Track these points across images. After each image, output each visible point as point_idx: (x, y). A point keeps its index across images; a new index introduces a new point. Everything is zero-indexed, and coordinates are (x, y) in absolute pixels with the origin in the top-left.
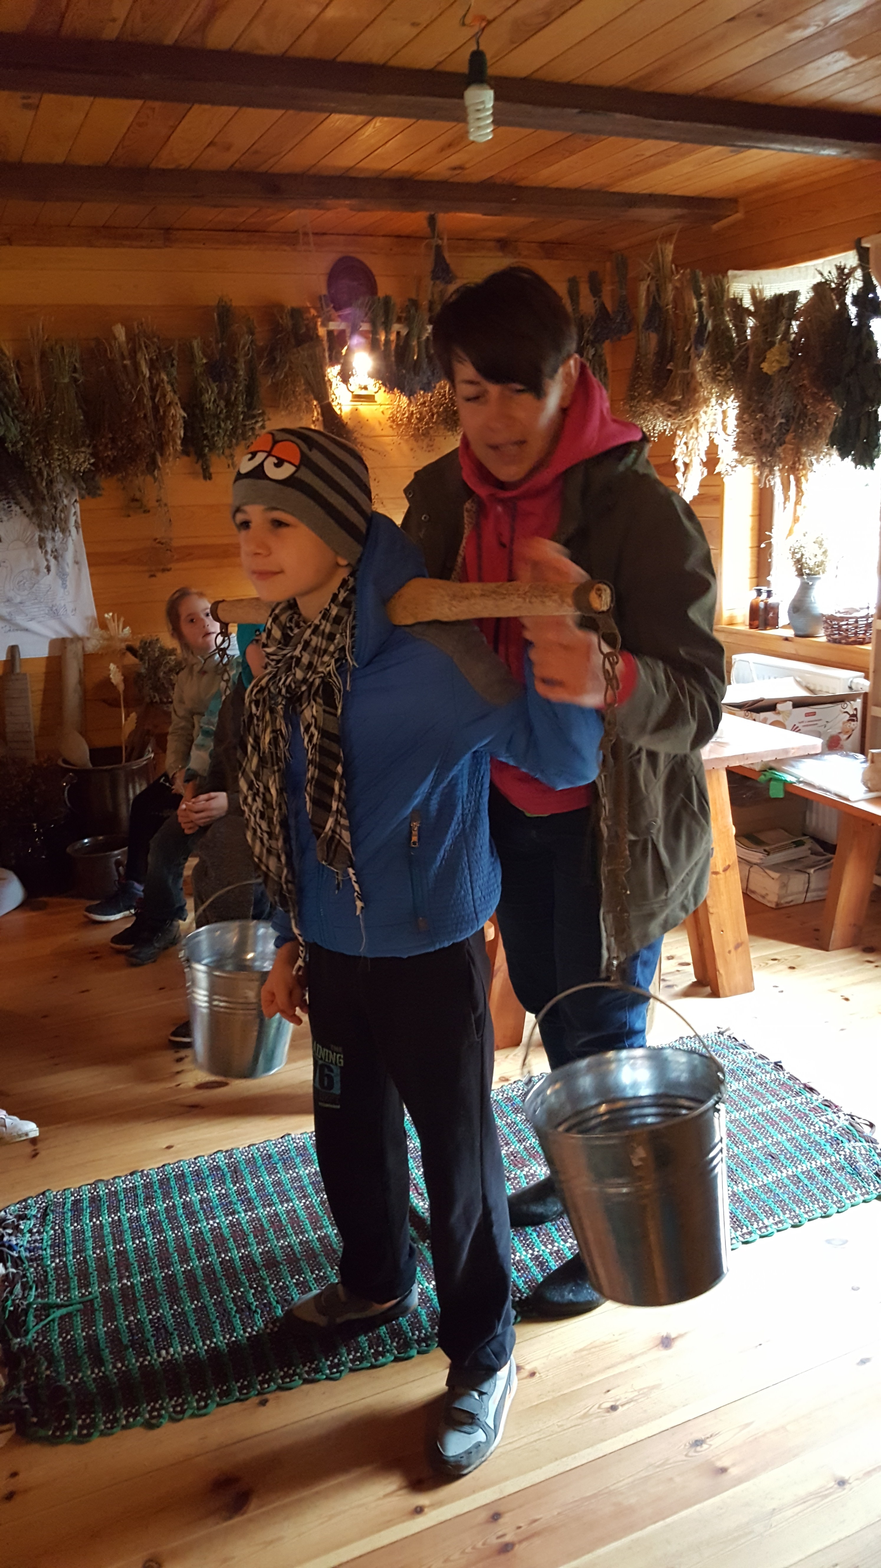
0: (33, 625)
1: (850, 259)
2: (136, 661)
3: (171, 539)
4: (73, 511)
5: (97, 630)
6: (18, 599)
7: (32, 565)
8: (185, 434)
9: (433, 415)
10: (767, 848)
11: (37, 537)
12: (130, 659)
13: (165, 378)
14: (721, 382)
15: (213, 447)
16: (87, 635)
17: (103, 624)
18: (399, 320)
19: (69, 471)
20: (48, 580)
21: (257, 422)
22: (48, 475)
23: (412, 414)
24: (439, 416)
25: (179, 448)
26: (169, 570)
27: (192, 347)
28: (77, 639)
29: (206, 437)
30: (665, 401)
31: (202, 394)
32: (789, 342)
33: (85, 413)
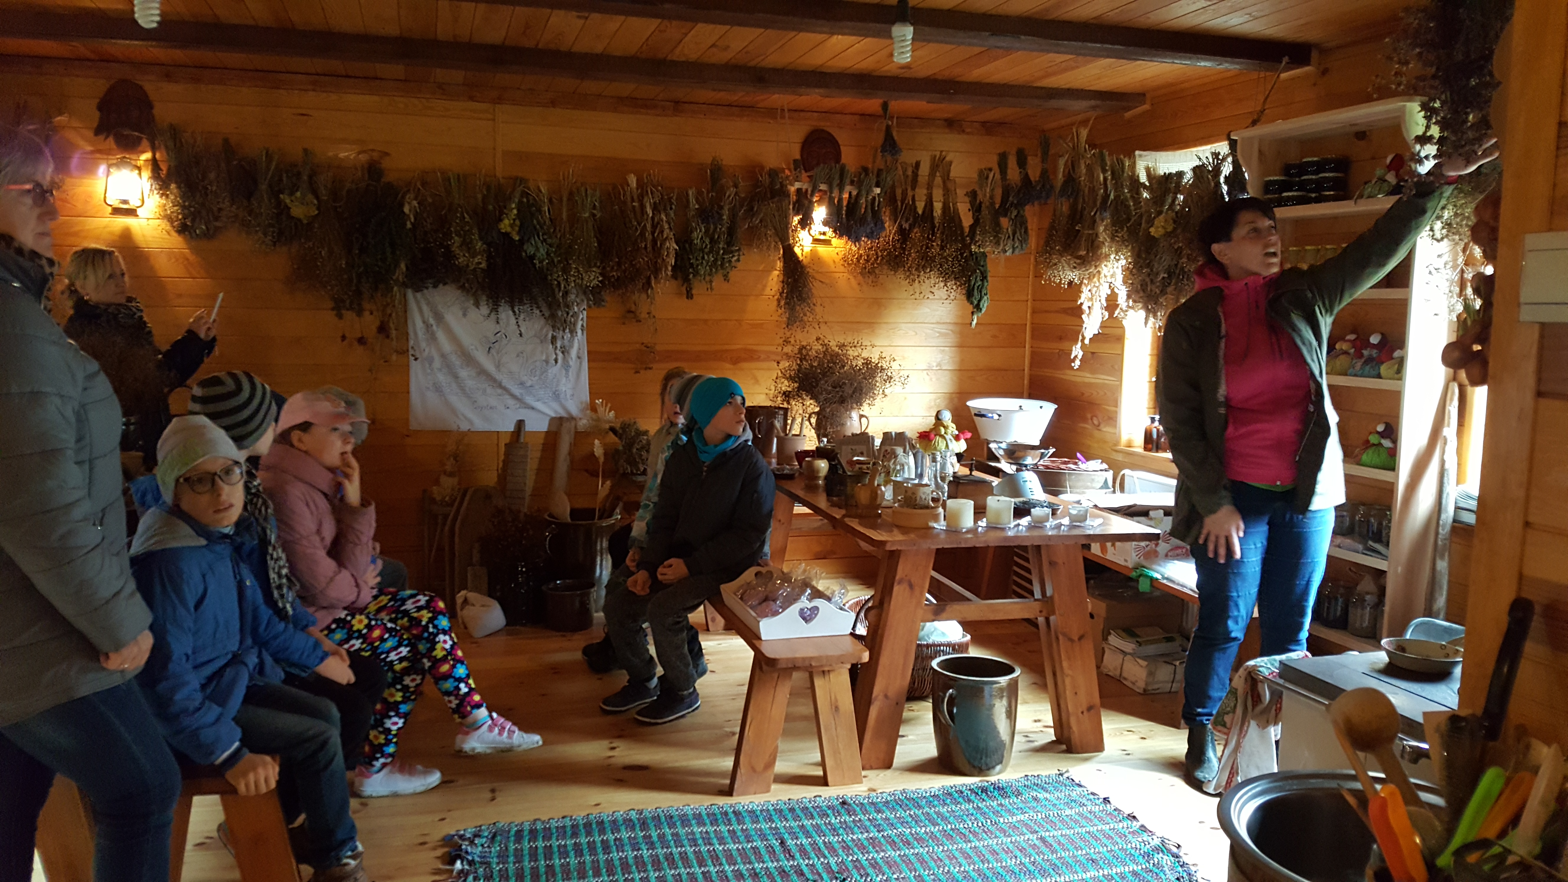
0: (539, 405)
1: (1223, 148)
2: (616, 439)
3: (655, 344)
4: (581, 316)
5: (588, 412)
6: (529, 383)
7: (544, 358)
8: (675, 262)
9: (877, 258)
10: (1139, 640)
11: (550, 335)
12: (612, 438)
13: (664, 218)
14: (1118, 241)
15: (696, 273)
16: (580, 416)
17: (593, 408)
18: (852, 183)
19: (581, 286)
20: (554, 370)
21: (733, 256)
22: (565, 287)
23: (861, 256)
24: (883, 259)
25: (670, 273)
26: (650, 369)
27: (688, 195)
28: (571, 418)
29: (692, 265)
30: (1071, 255)
31: (692, 232)
32: (1173, 210)
33: (599, 242)
